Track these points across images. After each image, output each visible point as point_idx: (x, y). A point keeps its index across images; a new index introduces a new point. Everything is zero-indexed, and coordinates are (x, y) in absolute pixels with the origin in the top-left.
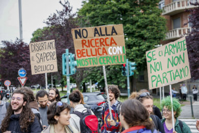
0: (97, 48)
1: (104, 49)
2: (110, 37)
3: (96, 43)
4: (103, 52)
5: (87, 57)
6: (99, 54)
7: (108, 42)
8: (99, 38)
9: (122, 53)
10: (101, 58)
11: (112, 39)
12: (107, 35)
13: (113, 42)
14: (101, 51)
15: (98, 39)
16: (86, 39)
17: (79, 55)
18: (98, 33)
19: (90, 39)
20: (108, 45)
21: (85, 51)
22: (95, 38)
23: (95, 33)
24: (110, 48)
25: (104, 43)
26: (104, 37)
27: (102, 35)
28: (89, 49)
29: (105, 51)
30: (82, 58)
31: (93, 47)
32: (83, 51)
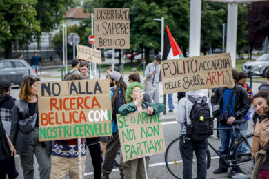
0: (72, 111)
1: (82, 113)
2: (91, 96)
3: (71, 104)
4: (81, 118)
5: (56, 125)
6: (75, 121)
7: (89, 103)
8: (77, 97)
9: (106, 119)
10: (77, 126)
11: (95, 99)
12: (88, 93)
13: (96, 104)
14: (77, 117)
15: (74, 98)
16: (58, 98)
17: (45, 122)
18: (75, 89)
19: (63, 98)
20: (88, 108)
21: (54, 116)
22: (72, 96)
23: (71, 90)
24: (92, 111)
25: (83, 105)
26: (84, 96)
27: (81, 93)
28: (60, 113)
29: (83, 117)
30: (49, 126)
31: (66, 109)
32: (52, 116)
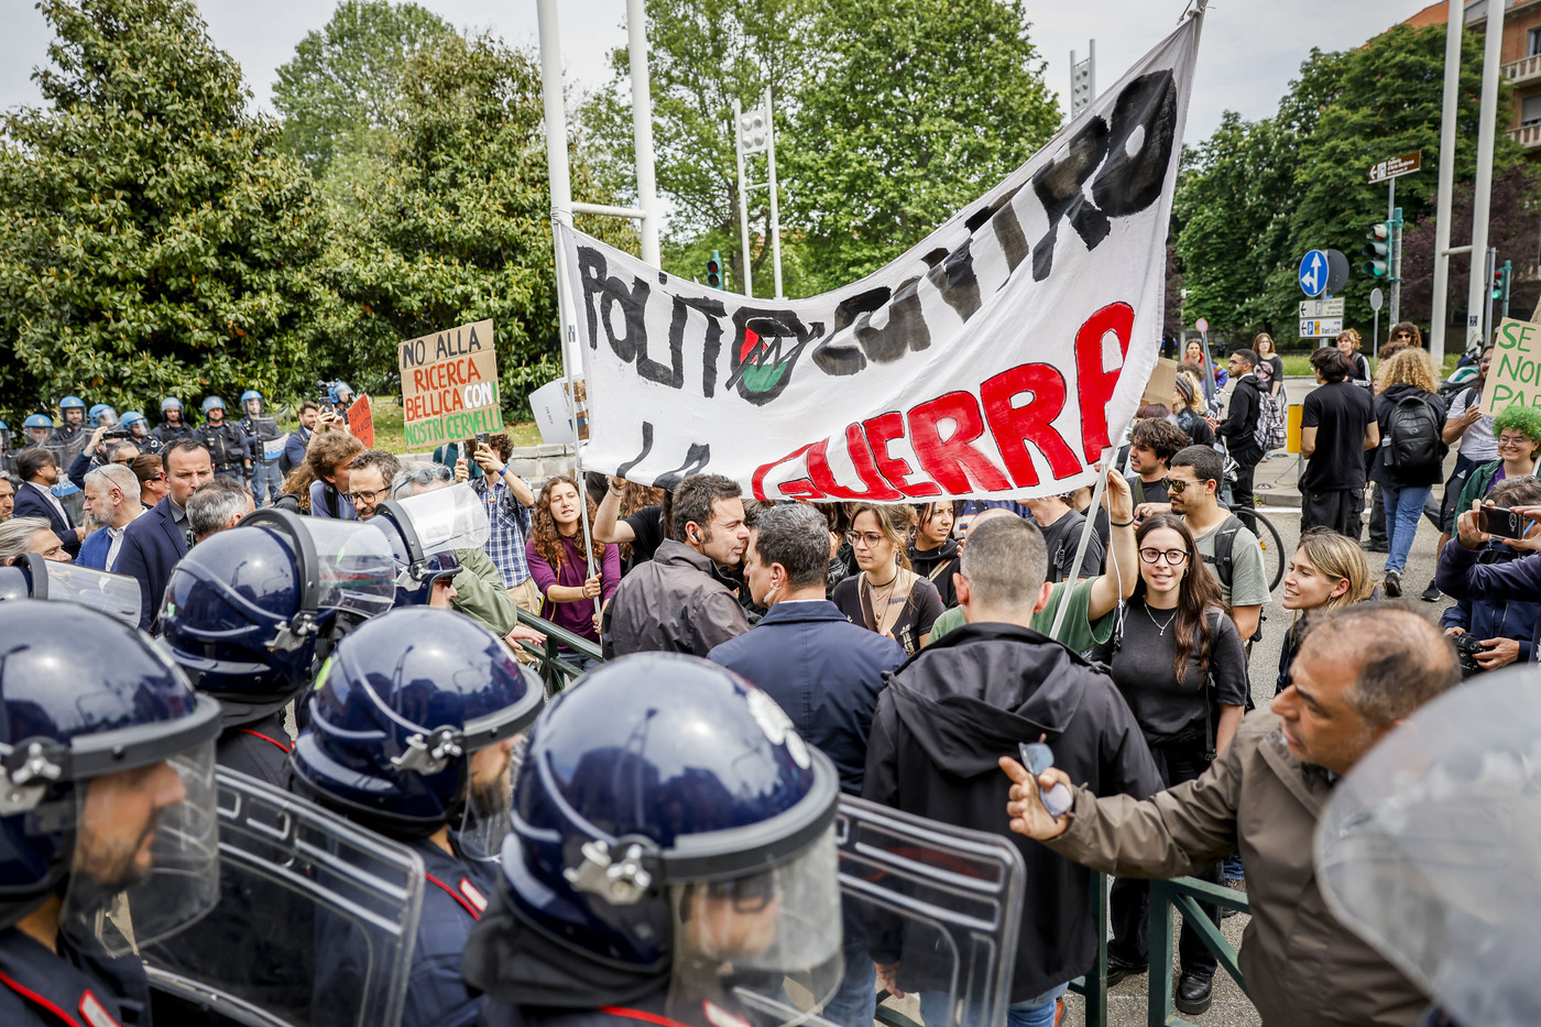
0: (442, 390)
1: (455, 391)
2: (465, 357)
3: (440, 377)
4: (455, 403)
5: (424, 419)
6: (447, 410)
7: (464, 369)
8: (446, 362)
9: (491, 402)
10: (450, 419)
11: (471, 363)
12: (461, 352)
13: (474, 373)
14: (449, 399)
15: (442, 366)
16: (422, 368)
18: (444, 349)
19: (429, 367)
20: (463, 382)
21: (419, 402)
22: (439, 362)
23: (439, 350)
24: (469, 388)
25: (455, 376)
26: (455, 360)
27: (452, 354)
28: (427, 394)
29: (458, 402)
31: (436, 388)
